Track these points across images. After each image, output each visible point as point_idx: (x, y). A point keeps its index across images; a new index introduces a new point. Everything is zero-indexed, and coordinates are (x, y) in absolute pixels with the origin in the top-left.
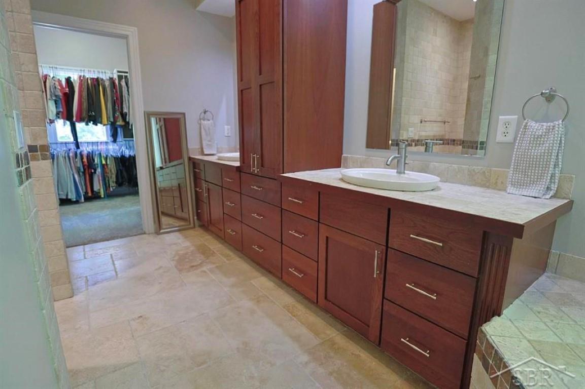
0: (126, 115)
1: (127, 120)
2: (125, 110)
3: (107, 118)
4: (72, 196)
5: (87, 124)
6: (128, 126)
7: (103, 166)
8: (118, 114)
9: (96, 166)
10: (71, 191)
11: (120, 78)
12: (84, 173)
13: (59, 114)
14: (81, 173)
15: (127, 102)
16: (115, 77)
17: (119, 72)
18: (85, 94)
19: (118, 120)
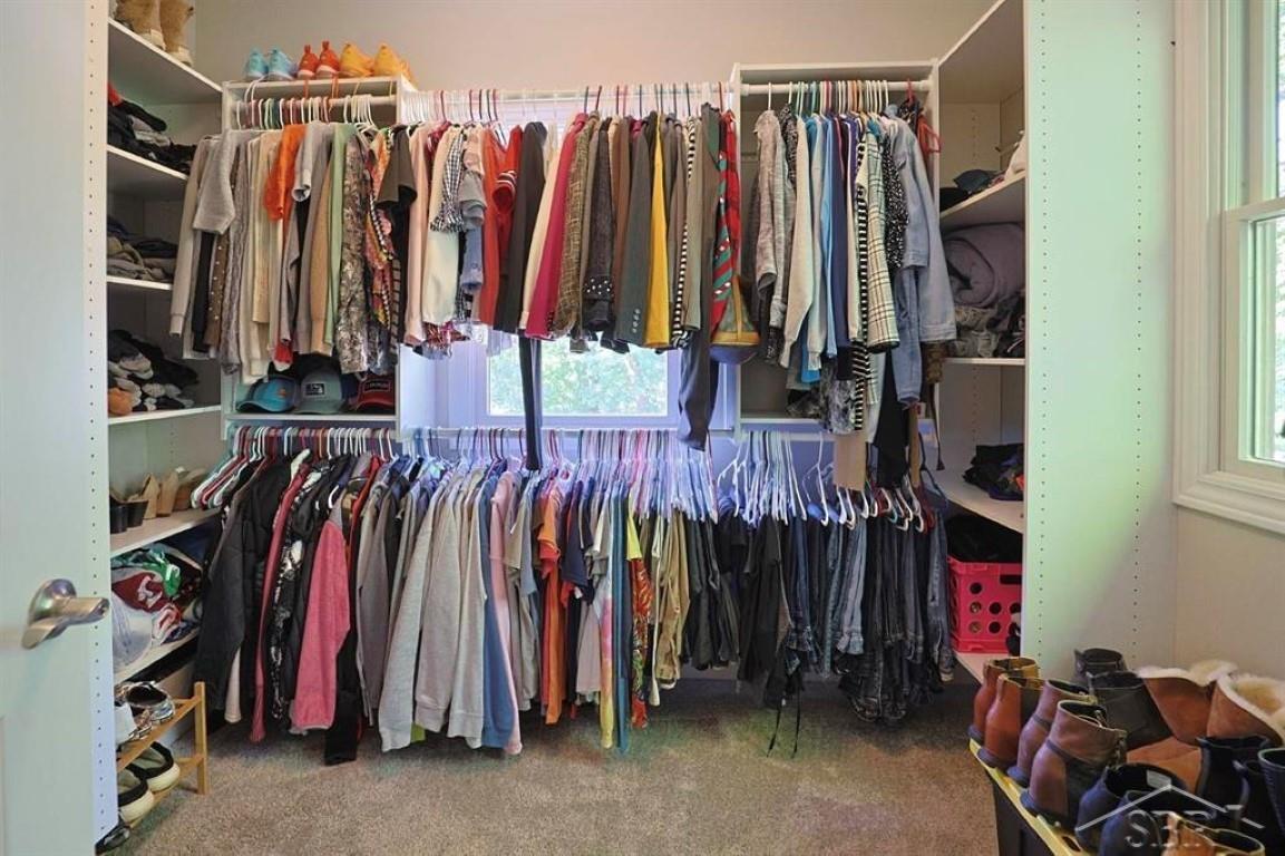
0: (771, 290)
1: (774, 321)
2: (768, 264)
3: (673, 308)
4: (468, 724)
5: (578, 347)
6: (771, 351)
7: (630, 572)
8: (727, 287)
9: (597, 570)
10: (468, 697)
11: (752, 106)
12: (540, 598)
13: (470, 298)
14: (525, 601)
15: (780, 216)
16: (732, 104)
17: (748, 78)
18: (581, 188)
19: (728, 318)
